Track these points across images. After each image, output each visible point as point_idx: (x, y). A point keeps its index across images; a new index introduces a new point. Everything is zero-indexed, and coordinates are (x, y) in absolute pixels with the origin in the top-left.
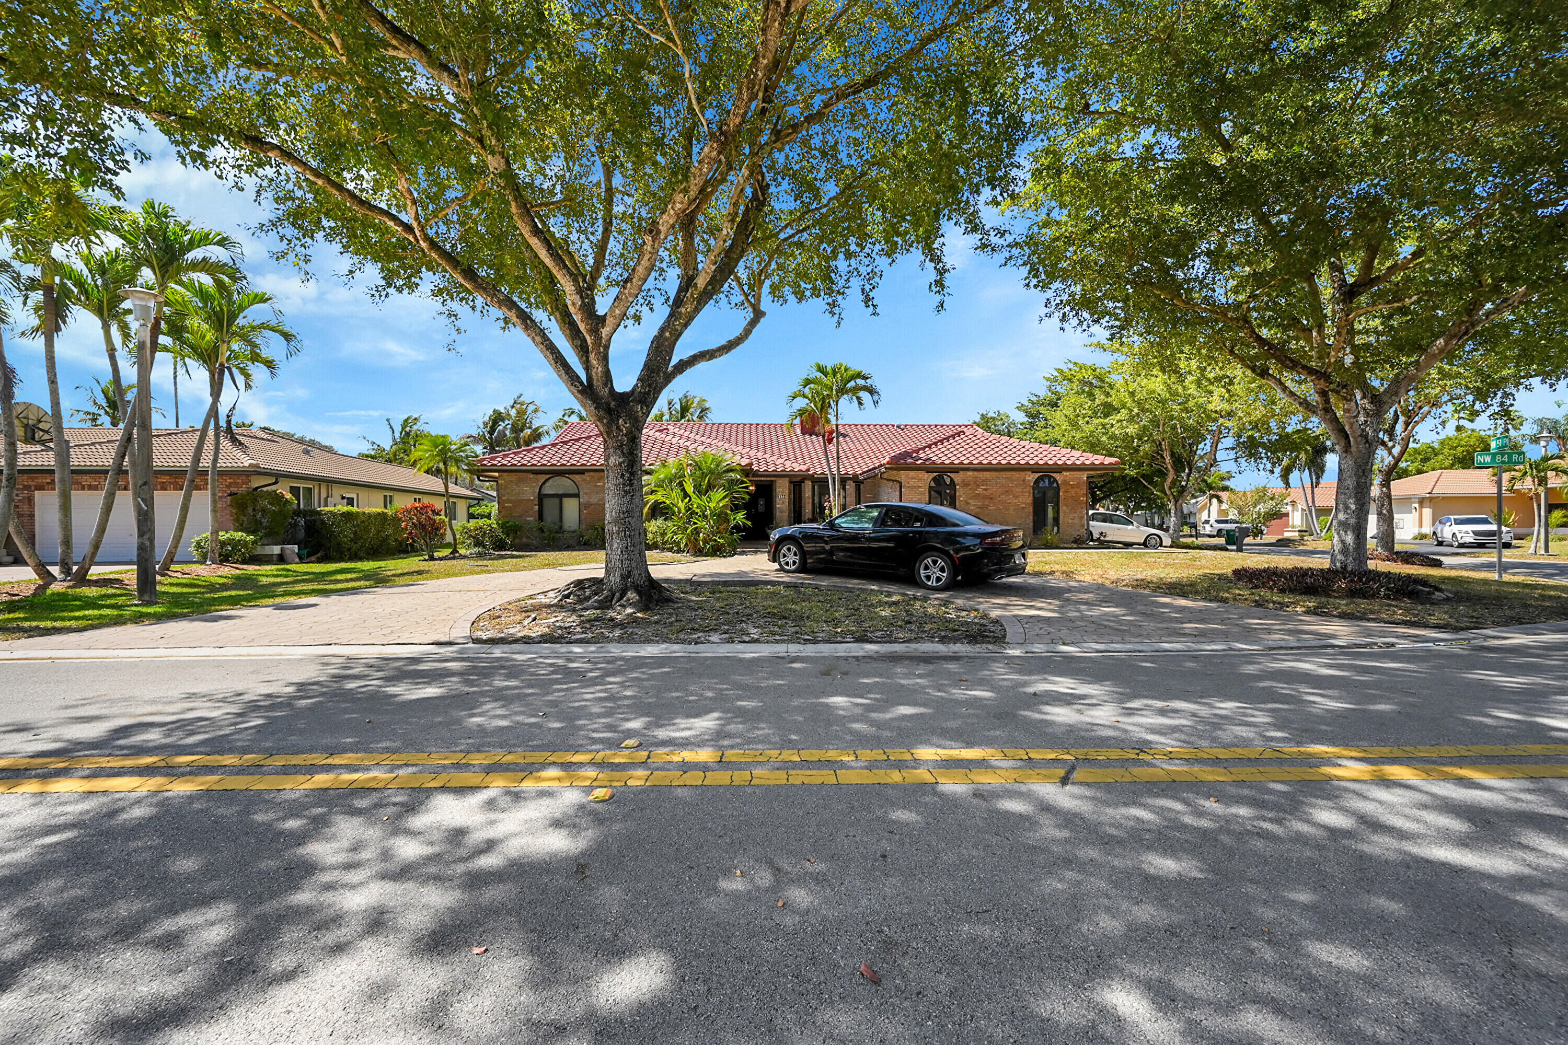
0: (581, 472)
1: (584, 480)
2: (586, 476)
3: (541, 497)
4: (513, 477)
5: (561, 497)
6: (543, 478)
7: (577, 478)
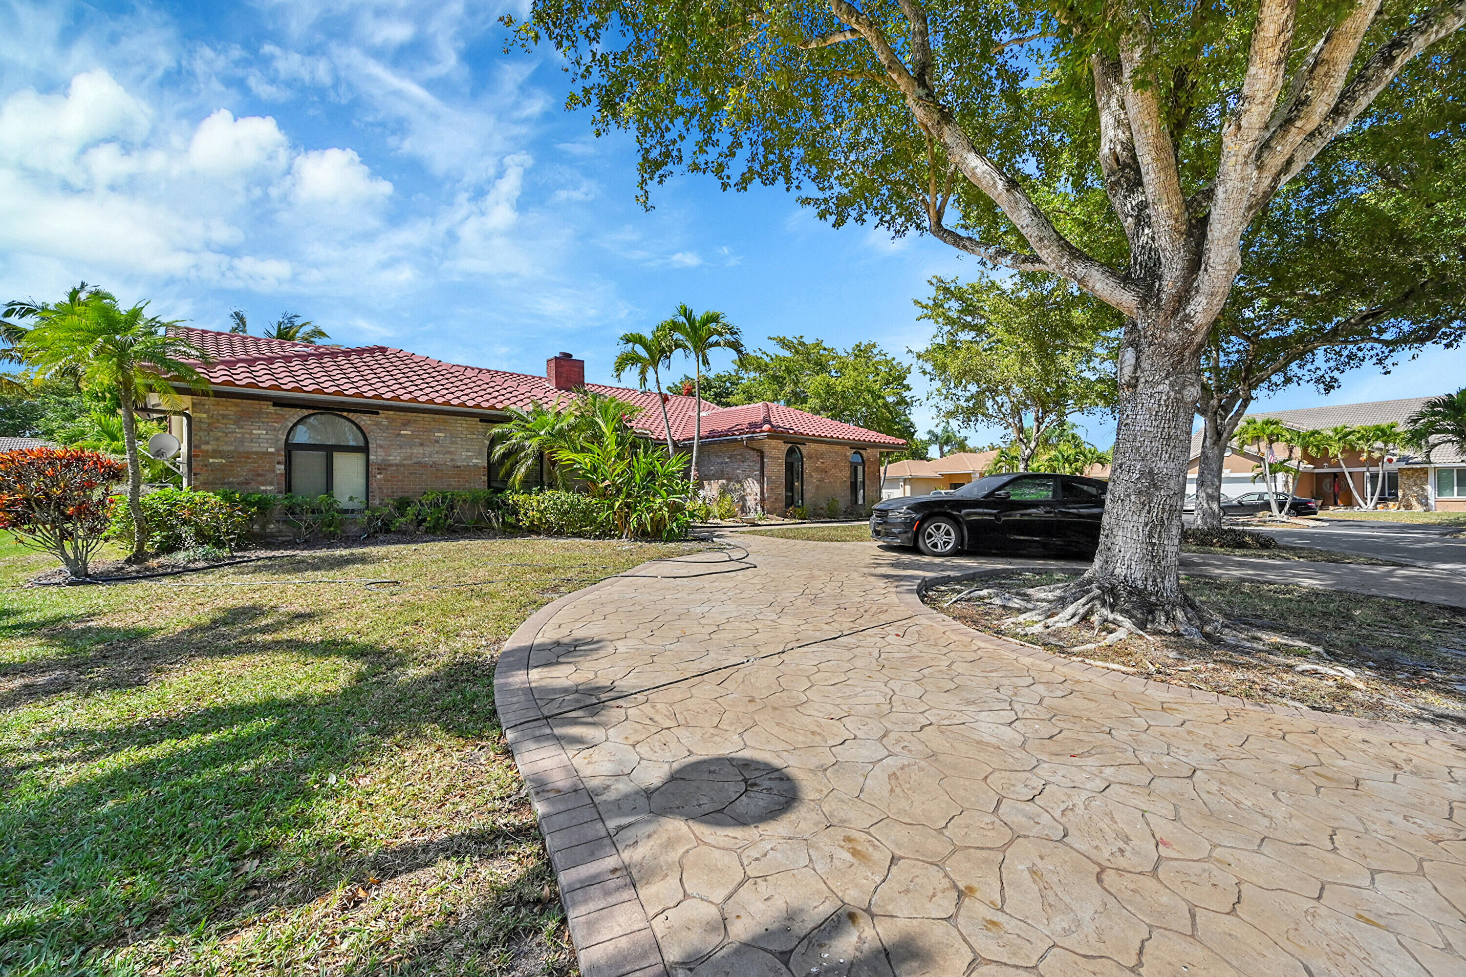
0: (372, 410)
1: (378, 424)
2: (382, 418)
3: (290, 448)
4: (231, 408)
5: (330, 450)
6: (296, 414)
7: (364, 420)
